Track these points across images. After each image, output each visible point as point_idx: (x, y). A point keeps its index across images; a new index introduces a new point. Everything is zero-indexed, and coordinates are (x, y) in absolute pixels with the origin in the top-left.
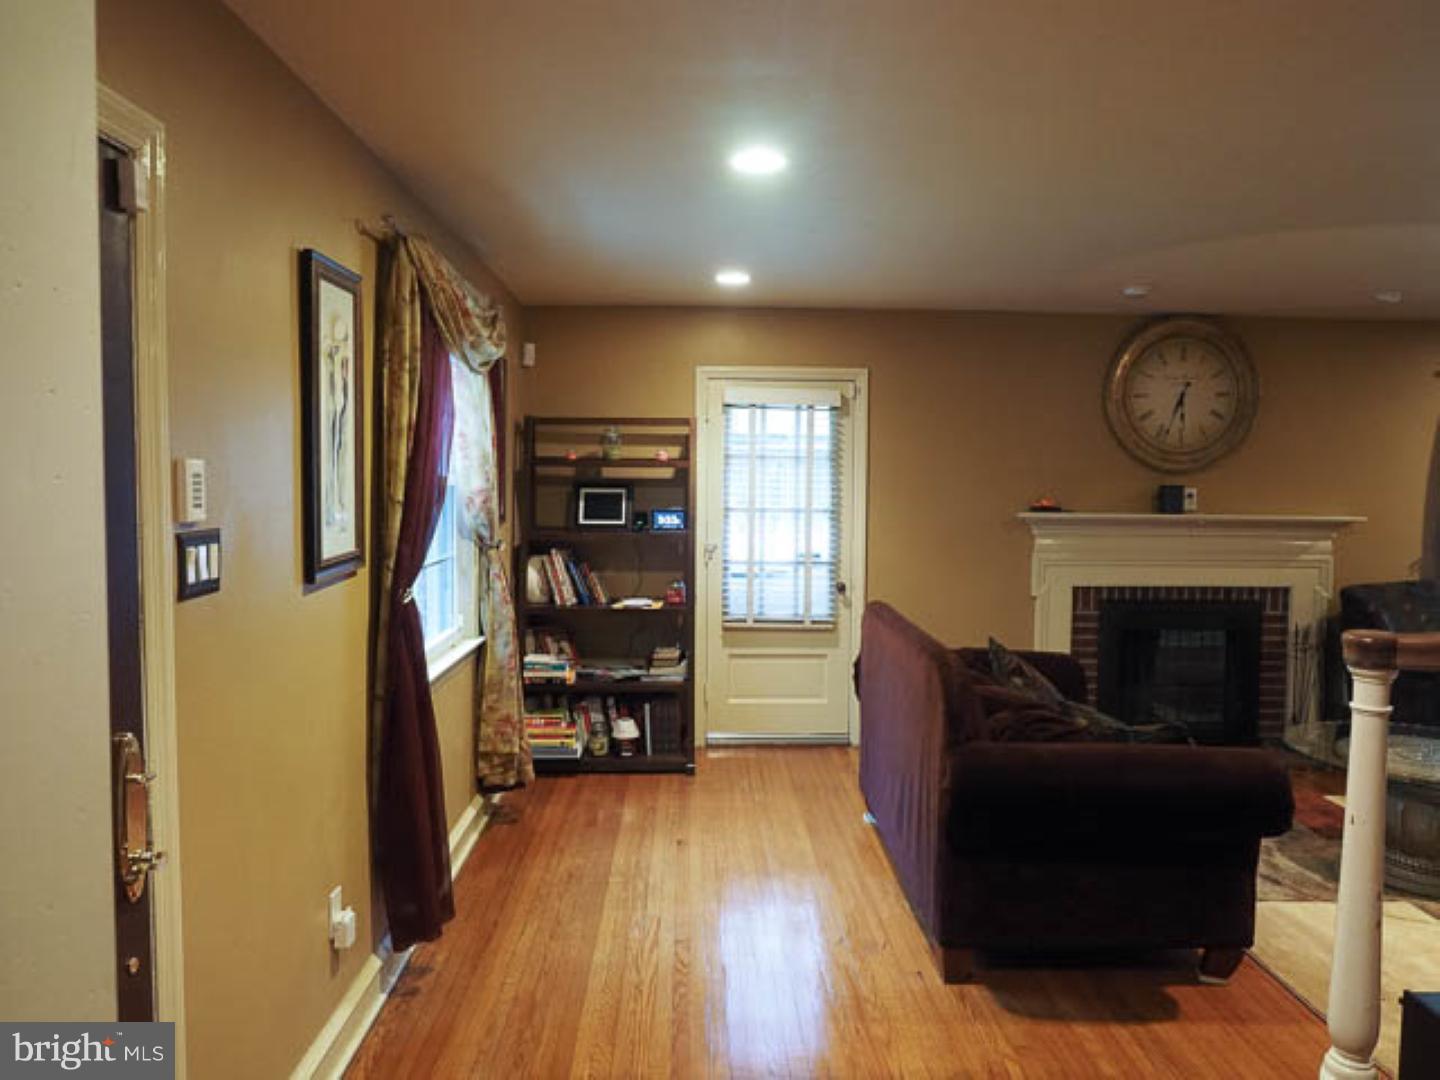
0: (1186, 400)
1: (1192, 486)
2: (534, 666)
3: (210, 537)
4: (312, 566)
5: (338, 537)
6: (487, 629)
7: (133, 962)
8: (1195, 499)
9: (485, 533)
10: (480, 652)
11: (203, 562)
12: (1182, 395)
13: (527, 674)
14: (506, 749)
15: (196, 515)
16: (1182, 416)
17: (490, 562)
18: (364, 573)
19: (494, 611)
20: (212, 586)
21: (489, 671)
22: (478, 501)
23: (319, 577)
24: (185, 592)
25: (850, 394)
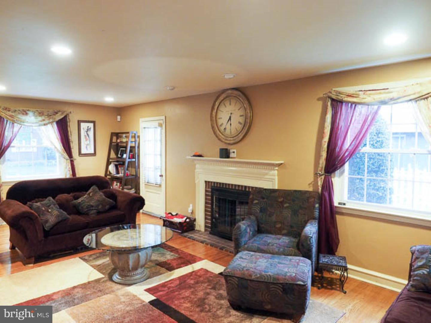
0: (232, 118)
1: (234, 149)
8: (235, 153)
12: (230, 117)
16: (231, 124)
25: (162, 123)
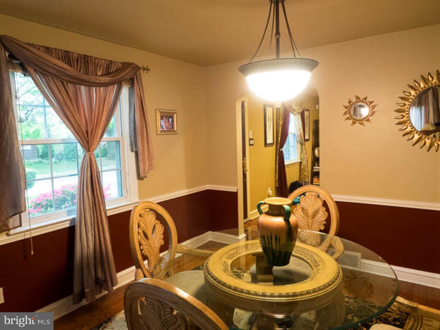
2: (315, 169)
3: (253, 139)
4: (266, 144)
5: (270, 140)
6: (302, 159)
7: (245, 180)
9: (301, 142)
10: (301, 162)
11: (252, 142)
13: (314, 170)
14: (305, 180)
15: (251, 137)
17: (303, 147)
18: (275, 146)
19: (303, 156)
20: (253, 145)
21: (302, 166)
22: (299, 136)
23: (267, 146)
24: (250, 145)
